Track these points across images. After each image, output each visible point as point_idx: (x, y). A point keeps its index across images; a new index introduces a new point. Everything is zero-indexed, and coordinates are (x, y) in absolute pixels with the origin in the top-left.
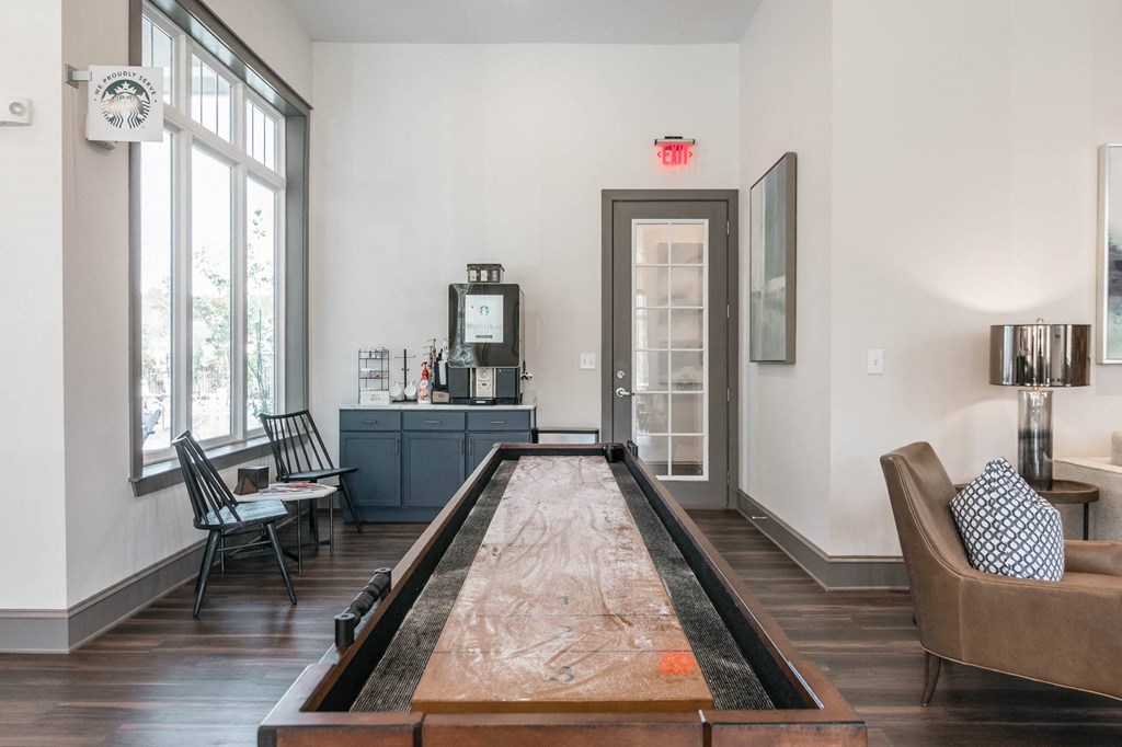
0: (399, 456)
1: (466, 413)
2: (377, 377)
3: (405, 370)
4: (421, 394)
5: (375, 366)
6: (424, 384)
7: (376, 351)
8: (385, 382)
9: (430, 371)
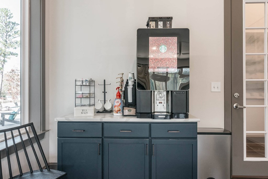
0: (101, 156)
1: (150, 124)
2: (87, 97)
3: (105, 92)
4: (116, 109)
5: (86, 90)
6: (118, 103)
7: (86, 81)
8: (92, 100)
9: (121, 93)
